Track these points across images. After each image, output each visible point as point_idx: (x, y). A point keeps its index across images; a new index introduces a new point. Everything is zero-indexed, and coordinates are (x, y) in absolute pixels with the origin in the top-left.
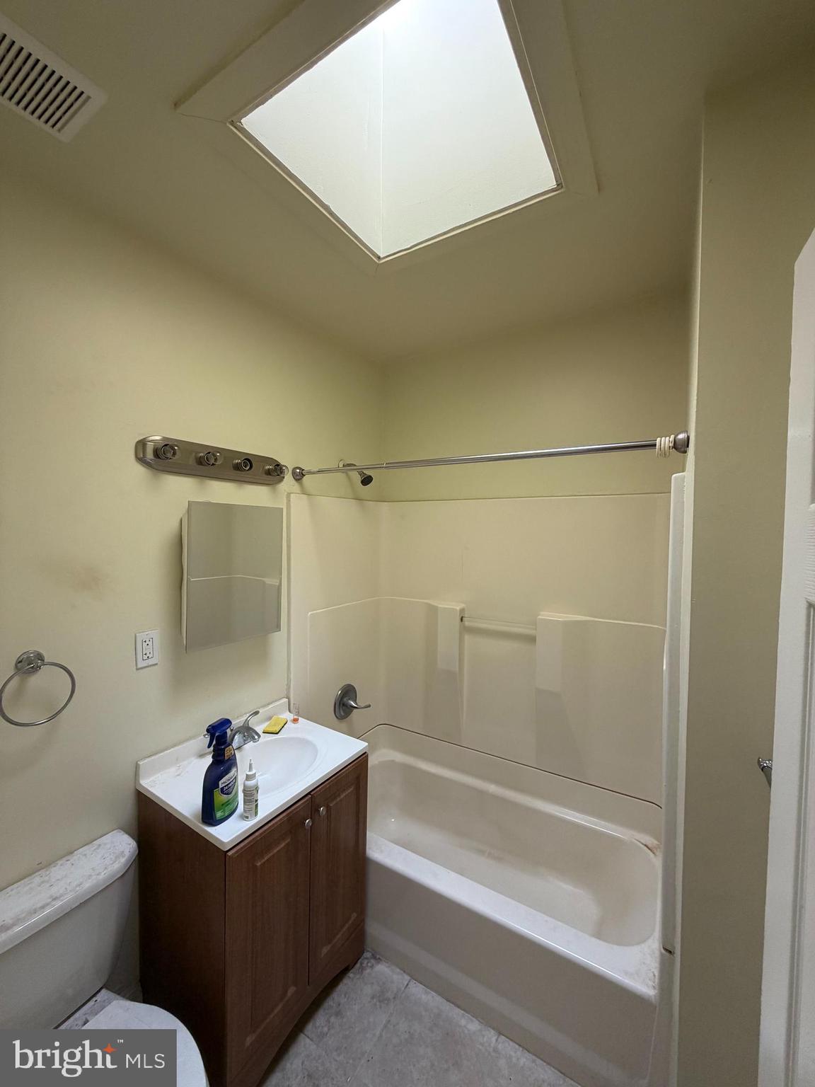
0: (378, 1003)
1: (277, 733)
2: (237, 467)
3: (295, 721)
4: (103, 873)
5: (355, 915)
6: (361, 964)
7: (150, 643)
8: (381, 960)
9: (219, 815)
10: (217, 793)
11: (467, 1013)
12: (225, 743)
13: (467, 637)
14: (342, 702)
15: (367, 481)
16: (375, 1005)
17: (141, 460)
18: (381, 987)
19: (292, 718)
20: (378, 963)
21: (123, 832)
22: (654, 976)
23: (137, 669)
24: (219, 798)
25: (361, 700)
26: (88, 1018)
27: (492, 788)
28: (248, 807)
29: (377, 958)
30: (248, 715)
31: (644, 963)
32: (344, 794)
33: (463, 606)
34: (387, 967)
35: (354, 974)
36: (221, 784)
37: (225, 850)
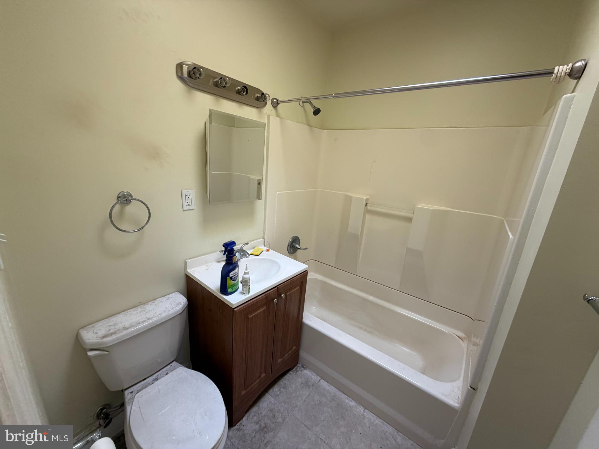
0: (304, 386)
1: (258, 256)
2: (239, 92)
3: (268, 250)
4: (171, 311)
5: (295, 347)
6: (296, 368)
7: (190, 197)
8: (306, 368)
9: (229, 290)
10: (228, 279)
11: (349, 397)
12: (233, 254)
13: (368, 217)
14: (292, 245)
15: (317, 112)
16: (303, 387)
17: (180, 77)
18: (306, 380)
19: (266, 249)
20: (305, 369)
21: (180, 294)
22: (459, 398)
23: (184, 211)
24: (230, 282)
25: (302, 245)
26: (168, 372)
27: (371, 298)
28: (245, 288)
29: (304, 367)
30: (242, 244)
31: (453, 391)
32: (294, 290)
33: (368, 197)
34: (309, 372)
35: (293, 372)
36: (231, 274)
37: (234, 307)
